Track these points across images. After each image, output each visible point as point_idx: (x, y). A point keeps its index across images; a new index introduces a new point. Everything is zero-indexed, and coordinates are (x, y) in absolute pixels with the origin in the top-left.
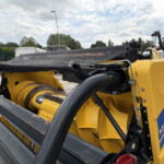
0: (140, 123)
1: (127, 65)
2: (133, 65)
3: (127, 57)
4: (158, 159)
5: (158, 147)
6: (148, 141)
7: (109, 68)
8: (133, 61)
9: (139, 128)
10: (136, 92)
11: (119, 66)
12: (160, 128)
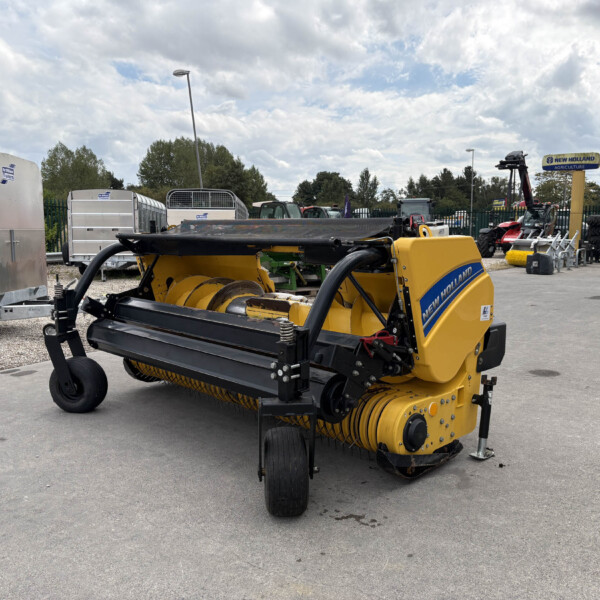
0: (403, 307)
1: (390, 243)
2: (395, 242)
3: (391, 234)
4: (422, 348)
5: (422, 334)
6: (412, 325)
7: (371, 245)
8: (395, 239)
9: (401, 312)
10: (399, 272)
11: (381, 243)
12: (423, 311)
